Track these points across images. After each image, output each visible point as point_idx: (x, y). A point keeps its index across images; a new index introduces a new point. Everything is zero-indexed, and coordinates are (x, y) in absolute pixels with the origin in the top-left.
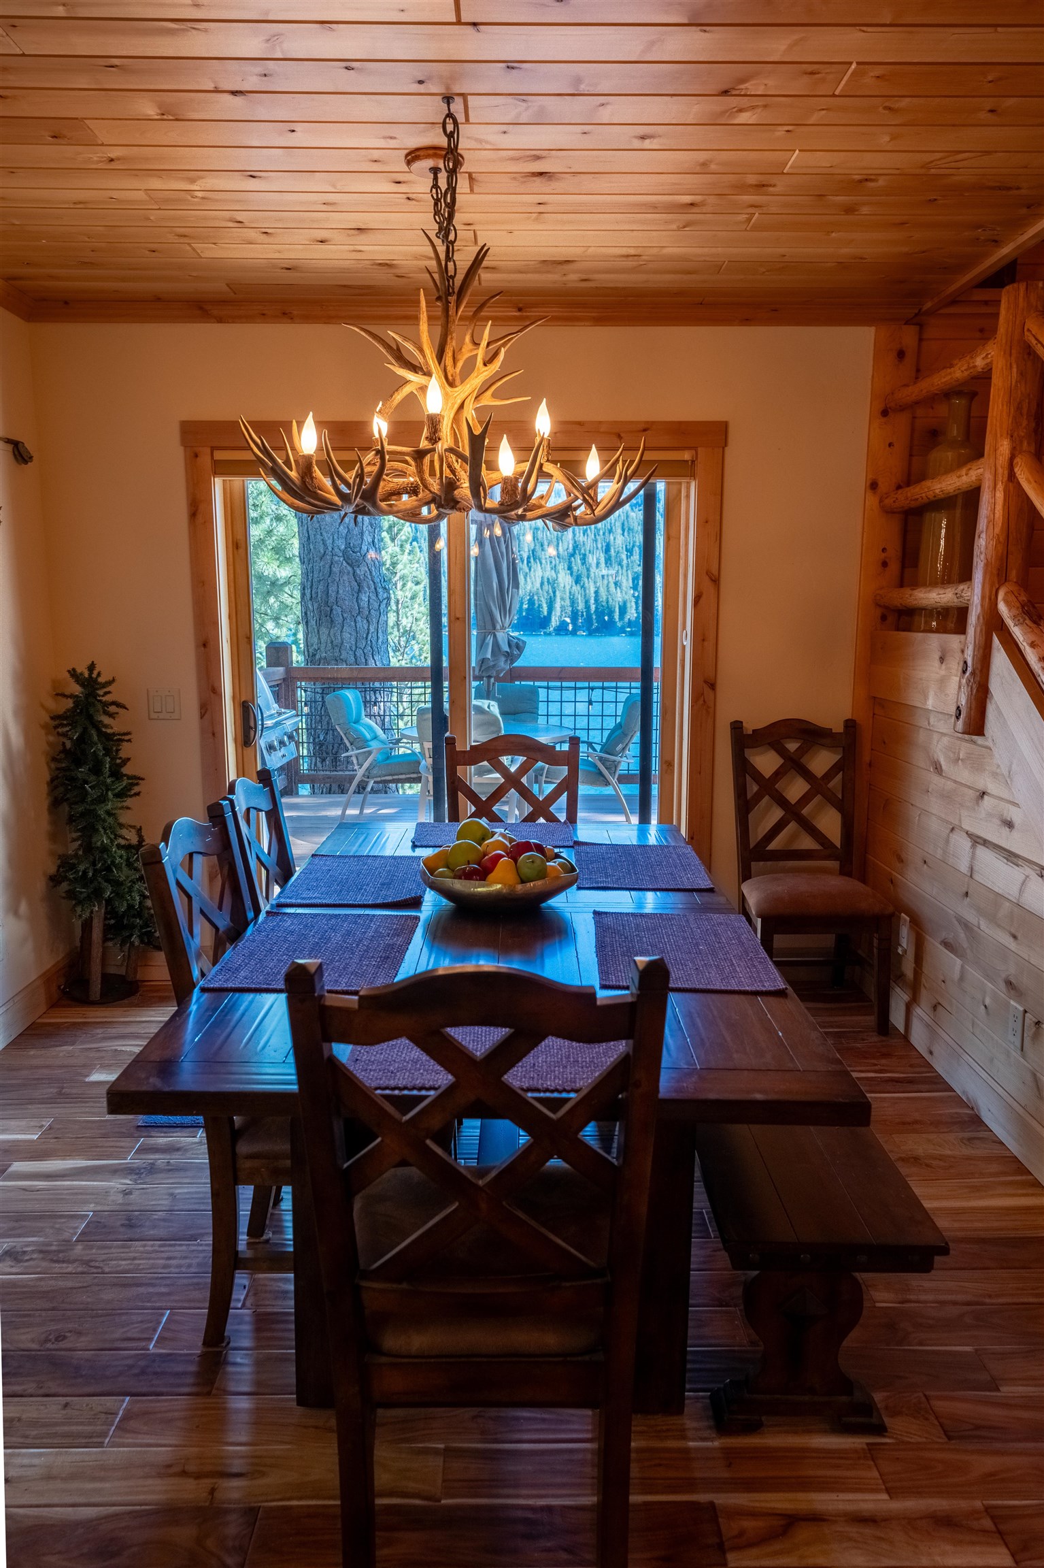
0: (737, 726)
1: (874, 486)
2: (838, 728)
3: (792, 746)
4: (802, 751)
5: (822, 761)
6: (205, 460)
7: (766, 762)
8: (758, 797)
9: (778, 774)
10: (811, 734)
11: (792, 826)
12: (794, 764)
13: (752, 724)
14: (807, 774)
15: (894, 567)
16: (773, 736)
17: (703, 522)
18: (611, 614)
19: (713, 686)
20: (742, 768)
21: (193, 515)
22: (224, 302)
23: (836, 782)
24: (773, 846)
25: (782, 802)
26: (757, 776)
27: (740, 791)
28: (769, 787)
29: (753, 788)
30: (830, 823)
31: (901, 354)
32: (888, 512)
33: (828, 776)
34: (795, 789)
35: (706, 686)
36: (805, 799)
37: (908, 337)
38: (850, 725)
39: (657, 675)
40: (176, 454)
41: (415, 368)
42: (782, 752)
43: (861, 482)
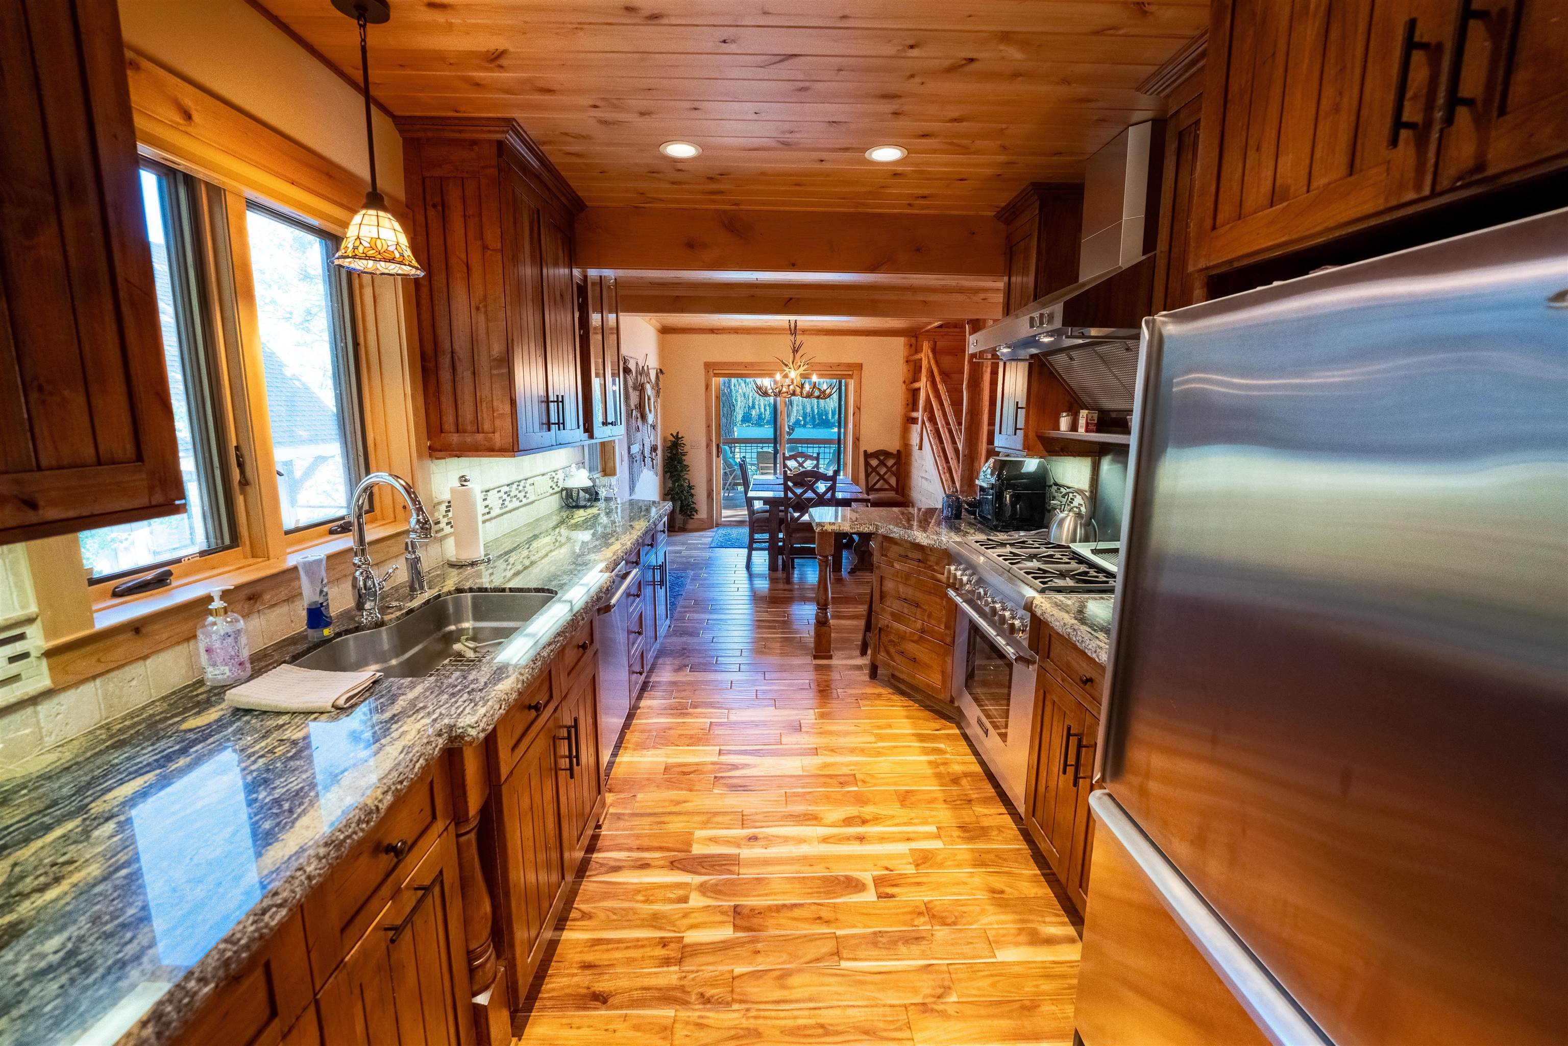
0: (865, 452)
1: (904, 382)
2: (895, 452)
3: (882, 458)
4: (885, 459)
5: (890, 462)
6: (711, 373)
7: (874, 462)
8: (871, 473)
9: (877, 466)
10: (887, 454)
11: (881, 481)
12: (882, 463)
13: (870, 451)
14: (886, 466)
15: (911, 406)
16: (876, 454)
17: (855, 392)
18: (827, 415)
19: (858, 440)
20: (867, 464)
21: (707, 389)
22: (719, 329)
23: (894, 469)
24: (877, 486)
25: (878, 474)
26: (871, 466)
27: (866, 471)
28: (874, 469)
29: (870, 470)
30: (893, 481)
31: (911, 345)
32: (907, 389)
33: (892, 466)
34: (883, 470)
35: (857, 440)
36: (885, 473)
37: (913, 340)
38: (898, 451)
39: (842, 442)
40: (702, 371)
41: (786, 365)
42: (879, 460)
43: (902, 380)
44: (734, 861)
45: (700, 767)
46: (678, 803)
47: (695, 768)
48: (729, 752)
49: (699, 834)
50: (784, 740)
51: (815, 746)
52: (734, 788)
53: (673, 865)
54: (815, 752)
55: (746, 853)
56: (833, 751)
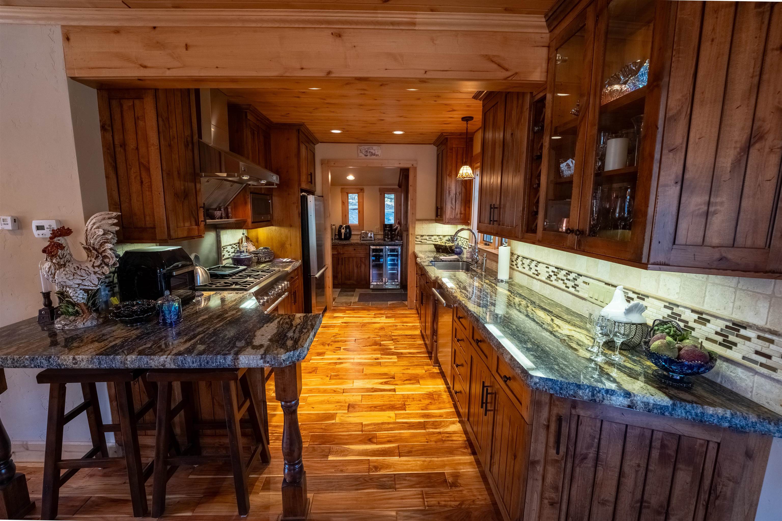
44: (382, 354)
45: (403, 383)
46: (407, 369)
47: (406, 382)
48: (390, 390)
49: (396, 360)
50: (360, 398)
51: (344, 394)
52: (385, 374)
53: (402, 353)
54: (344, 391)
55: (379, 356)
56: (335, 391)
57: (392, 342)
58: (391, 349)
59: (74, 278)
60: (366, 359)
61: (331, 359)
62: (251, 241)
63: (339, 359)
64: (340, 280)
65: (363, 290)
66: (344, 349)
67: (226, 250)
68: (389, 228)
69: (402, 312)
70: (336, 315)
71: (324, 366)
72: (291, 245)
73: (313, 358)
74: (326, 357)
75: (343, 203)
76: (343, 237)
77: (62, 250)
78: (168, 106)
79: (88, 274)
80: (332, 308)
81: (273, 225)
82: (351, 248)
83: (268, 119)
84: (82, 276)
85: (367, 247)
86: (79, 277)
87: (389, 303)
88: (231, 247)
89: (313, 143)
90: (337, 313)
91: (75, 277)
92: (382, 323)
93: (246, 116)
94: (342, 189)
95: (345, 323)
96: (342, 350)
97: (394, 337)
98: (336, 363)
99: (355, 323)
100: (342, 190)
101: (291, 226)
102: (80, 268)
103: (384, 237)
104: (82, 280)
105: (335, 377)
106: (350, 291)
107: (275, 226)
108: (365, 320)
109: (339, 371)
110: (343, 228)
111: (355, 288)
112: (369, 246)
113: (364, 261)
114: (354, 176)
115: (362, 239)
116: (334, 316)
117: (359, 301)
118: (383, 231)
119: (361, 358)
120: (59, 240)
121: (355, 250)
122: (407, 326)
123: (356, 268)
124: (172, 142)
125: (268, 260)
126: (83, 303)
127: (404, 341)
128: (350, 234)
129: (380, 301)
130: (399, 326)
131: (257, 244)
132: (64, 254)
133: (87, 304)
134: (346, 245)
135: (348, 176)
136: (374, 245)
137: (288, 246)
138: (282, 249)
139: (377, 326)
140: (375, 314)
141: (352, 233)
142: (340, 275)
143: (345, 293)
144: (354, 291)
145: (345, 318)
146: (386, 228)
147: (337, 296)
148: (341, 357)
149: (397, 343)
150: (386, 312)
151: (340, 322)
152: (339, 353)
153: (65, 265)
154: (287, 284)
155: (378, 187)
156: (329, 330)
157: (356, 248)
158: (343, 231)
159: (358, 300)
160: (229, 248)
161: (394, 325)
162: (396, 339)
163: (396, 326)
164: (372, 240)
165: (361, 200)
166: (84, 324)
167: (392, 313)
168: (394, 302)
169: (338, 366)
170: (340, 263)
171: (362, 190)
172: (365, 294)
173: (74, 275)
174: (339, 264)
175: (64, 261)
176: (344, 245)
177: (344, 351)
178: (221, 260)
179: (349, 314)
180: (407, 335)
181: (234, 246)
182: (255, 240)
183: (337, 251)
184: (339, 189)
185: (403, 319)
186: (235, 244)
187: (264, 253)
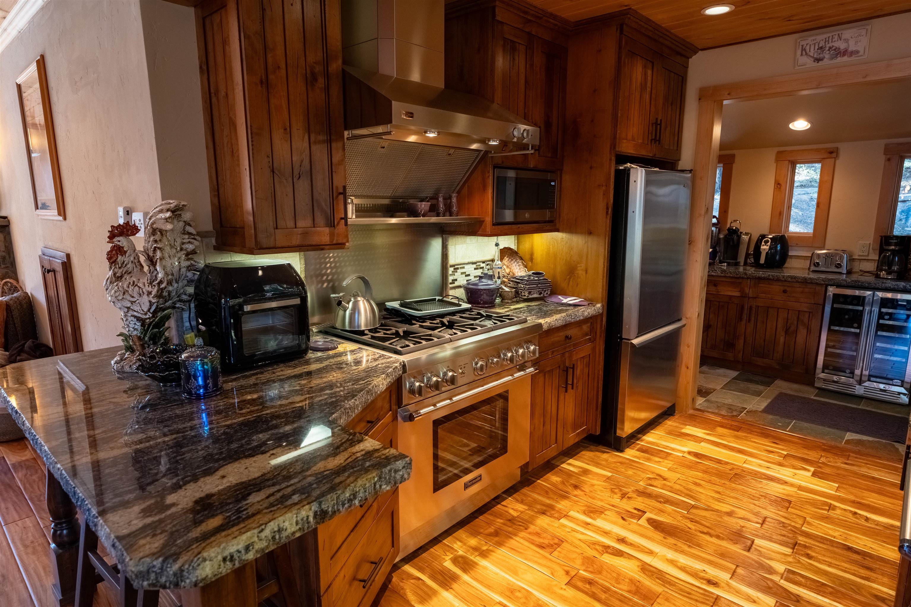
57: (788, 551)
58: (771, 571)
59: (123, 298)
60: (683, 569)
61: (606, 533)
62: (521, 259)
63: (622, 540)
64: (740, 355)
65: (795, 386)
66: (650, 521)
67: (460, 271)
68: (896, 244)
69: (876, 475)
70: (689, 430)
71: (578, 542)
72: (586, 271)
73: (572, 513)
74: (600, 523)
75: (778, 185)
76: (762, 261)
77: (122, 255)
78: (264, 10)
79: (140, 295)
80: (691, 412)
81: (558, 230)
82: (776, 288)
83: (554, 16)
84: (133, 297)
85: (818, 288)
86: (129, 298)
87: (849, 436)
88: (475, 266)
89: (682, 55)
90: (694, 426)
91: (125, 297)
92: (792, 485)
93: (494, 15)
94: (779, 153)
95: (696, 455)
96: (643, 521)
97: (801, 540)
98: (607, 549)
99: (719, 462)
100: (780, 157)
101: (590, 233)
102: (135, 283)
103: (879, 268)
104: (132, 302)
105: (580, 584)
106: (757, 383)
107: (562, 231)
108: (750, 463)
109: (600, 573)
110: (766, 242)
111: (775, 378)
112: (827, 286)
113: (806, 320)
114: (809, 121)
115: (813, 268)
116: (683, 431)
117: (767, 410)
118: (878, 252)
119: (672, 562)
120: (119, 241)
121: (785, 292)
122: (867, 519)
123: (783, 333)
124: (271, 77)
125: (536, 296)
126: (136, 335)
127: (830, 565)
128: (784, 256)
129: (823, 424)
130: (838, 512)
131: (530, 264)
132: (124, 262)
133: (144, 338)
134: (764, 279)
135: (793, 120)
136: (839, 286)
137: (580, 272)
138: (570, 278)
139: (775, 489)
140: (785, 457)
141: (791, 253)
142: (742, 341)
143: (743, 385)
144: (768, 384)
145: (703, 444)
146: (890, 244)
147: (718, 387)
148: (632, 537)
149: (804, 559)
150: (823, 460)
151: (686, 449)
152: (633, 527)
153: (122, 277)
154: (534, 352)
155: (882, 143)
156: (648, 460)
157: (788, 289)
158: (765, 248)
159: (766, 407)
160: (469, 269)
161: (826, 504)
162: (805, 547)
163: (831, 507)
164: (840, 273)
165: (828, 178)
166: (130, 366)
167: (838, 468)
168: (865, 438)
169: (607, 559)
170: (745, 316)
171: (831, 153)
172: (792, 398)
173: (124, 293)
174: (741, 319)
175: (122, 272)
176: (759, 278)
177: (646, 525)
178: (446, 289)
179: (720, 436)
180: (849, 549)
181: (483, 265)
182: (527, 257)
183: (742, 291)
184: (771, 155)
185: (866, 494)
186: (484, 262)
187: (529, 282)
